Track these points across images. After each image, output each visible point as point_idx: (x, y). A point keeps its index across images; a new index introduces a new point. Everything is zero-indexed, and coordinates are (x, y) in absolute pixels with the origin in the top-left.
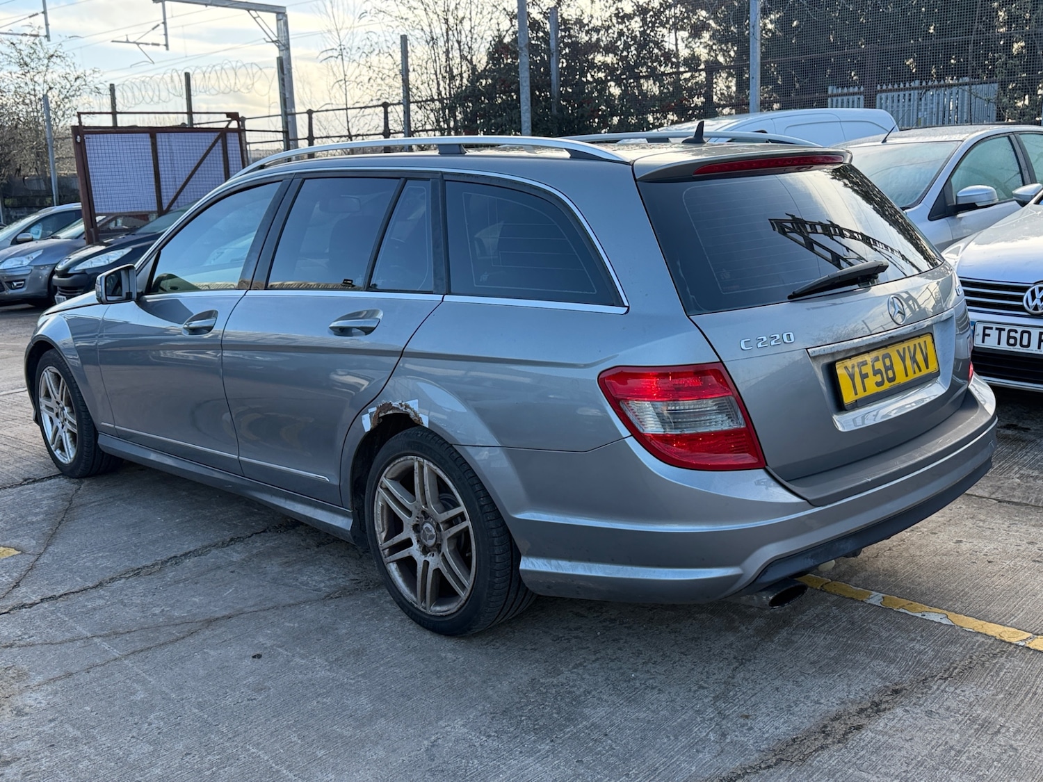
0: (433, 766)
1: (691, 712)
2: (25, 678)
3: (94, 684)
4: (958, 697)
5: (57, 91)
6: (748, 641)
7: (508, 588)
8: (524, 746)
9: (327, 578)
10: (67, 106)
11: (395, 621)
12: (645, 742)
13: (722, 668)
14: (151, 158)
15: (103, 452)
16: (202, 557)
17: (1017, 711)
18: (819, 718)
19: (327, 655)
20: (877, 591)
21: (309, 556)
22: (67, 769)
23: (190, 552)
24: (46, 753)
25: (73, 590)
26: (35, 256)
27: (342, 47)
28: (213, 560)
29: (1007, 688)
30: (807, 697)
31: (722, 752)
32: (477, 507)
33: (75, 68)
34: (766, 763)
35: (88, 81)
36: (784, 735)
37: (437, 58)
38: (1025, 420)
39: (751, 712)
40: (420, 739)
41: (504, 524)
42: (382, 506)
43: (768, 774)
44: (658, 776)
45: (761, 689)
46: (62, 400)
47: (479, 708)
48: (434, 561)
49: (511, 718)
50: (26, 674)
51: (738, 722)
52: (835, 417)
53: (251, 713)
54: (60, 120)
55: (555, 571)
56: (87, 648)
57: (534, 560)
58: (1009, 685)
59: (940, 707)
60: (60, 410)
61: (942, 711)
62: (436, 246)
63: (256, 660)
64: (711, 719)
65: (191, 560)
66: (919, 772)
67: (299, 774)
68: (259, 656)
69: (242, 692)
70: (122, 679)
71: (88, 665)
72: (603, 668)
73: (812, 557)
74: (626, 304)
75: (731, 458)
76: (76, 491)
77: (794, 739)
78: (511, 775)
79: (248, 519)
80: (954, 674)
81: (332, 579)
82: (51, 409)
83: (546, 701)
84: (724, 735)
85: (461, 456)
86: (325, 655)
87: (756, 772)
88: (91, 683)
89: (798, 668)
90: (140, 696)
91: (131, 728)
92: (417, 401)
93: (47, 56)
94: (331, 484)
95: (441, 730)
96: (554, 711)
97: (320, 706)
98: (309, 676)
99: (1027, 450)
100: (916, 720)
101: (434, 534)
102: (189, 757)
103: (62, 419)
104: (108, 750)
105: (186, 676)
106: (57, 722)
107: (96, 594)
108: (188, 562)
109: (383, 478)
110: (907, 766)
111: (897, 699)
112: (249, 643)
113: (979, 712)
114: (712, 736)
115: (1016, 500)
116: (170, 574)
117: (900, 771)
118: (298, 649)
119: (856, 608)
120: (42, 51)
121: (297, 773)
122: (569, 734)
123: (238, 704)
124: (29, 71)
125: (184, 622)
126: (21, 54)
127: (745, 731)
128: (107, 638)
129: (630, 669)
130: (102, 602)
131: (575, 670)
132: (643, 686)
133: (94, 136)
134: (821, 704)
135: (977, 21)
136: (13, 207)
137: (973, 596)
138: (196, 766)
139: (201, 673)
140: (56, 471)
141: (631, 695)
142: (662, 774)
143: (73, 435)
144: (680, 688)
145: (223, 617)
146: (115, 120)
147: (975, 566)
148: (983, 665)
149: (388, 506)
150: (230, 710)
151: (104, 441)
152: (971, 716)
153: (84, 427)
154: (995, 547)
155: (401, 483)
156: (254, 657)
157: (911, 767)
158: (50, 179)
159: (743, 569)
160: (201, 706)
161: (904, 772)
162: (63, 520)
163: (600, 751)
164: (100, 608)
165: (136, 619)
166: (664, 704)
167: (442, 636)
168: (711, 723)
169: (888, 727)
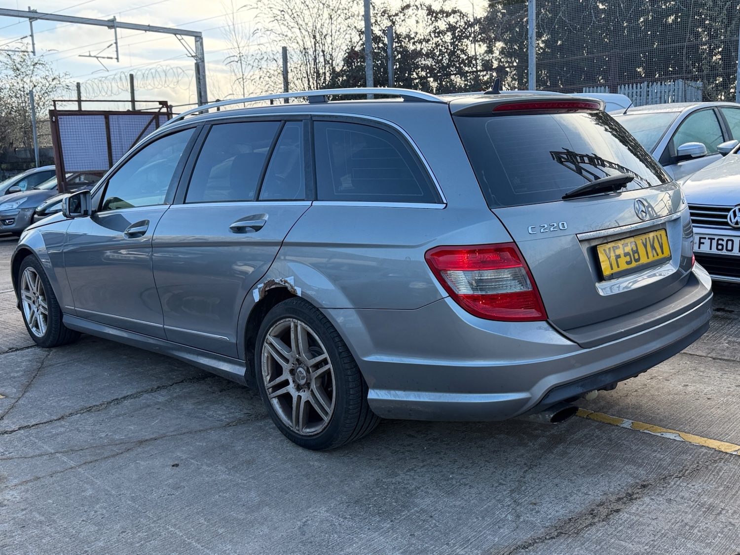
0: (304, 539)
1: (494, 501)
2: (5, 481)
3: (55, 485)
4: (690, 489)
5: (39, 88)
6: (535, 453)
7: (359, 413)
8: (371, 525)
9: (227, 412)
10: (46, 98)
11: (277, 440)
12: (460, 522)
13: (516, 471)
14: (105, 133)
15: (66, 328)
16: (136, 399)
17: (733, 499)
18: (588, 505)
19: (227, 464)
20: (628, 419)
21: (214, 397)
22: (34, 543)
23: (128, 396)
24: (18, 532)
25: (42, 422)
26: (22, 201)
27: (241, 55)
28: (145, 401)
29: (725, 483)
30: (579, 490)
31: (517, 528)
32: (337, 353)
33: (52, 72)
34: (550, 536)
35: (61, 81)
36: (563, 516)
37: (308, 63)
38: (730, 305)
39: (538, 501)
40: (295, 521)
41: (356, 366)
42: (268, 357)
43: (551, 543)
44: (470, 544)
45: (545, 485)
46: (37, 291)
47: (338, 499)
48: (305, 396)
49: (361, 506)
50: (6, 478)
51: (529, 507)
52: (597, 285)
53: (171, 504)
54: (41, 109)
55: (394, 399)
56: (51, 460)
57: (378, 391)
58: (727, 481)
59: (676, 497)
60: (36, 298)
61: (678, 499)
62: (307, 167)
63: (175, 468)
64: (509, 506)
65: (129, 401)
66: (663, 540)
67: (205, 545)
68: (177, 465)
69: (164, 490)
70: (76, 481)
71: (51, 472)
72: (429, 472)
73: (581, 386)
74: (445, 202)
75: (522, 312)
76: (46, 356)
77: (570, 519)
78: (362, 545)
79: (170, 374)
80: (686, 474)
81: (231, 413)
82: (29, 298)
83: (387, 494)
84: (518, 516)
85: (325, 317)
86: (225, 464)
87: (542, 542)
88: (53, 484)
89: (571, 471)
90: (89, 492)
91: (82, 514)
92: (293, 277)
93: (33, 64)
94: (230, 343)
95: (310, 515)
96: (393, 501)
97: (221, 498)
98: (214, 478)
99: (732, 325)
100: (659, 505)
101: (305, 375)
102: (124, 534)
103: (37, 305)
104: (65, 530)
105: (123, 479)
106: (27, 511)
107: (59, 424)
108: (126, 403)
109: (268, 336)
110: (654, 537)
111: (645, 491)
112: (170, 457)
113: (705, 500)
114: (510, 517)
115: (726, 358)
116: (113, 411)
117: (649, 540)
118: (205, 460)
119: (613, 430)
120: (29, 60)
121: (203, 544)
122: (404, 517)
123: (161, 498)
124: (20, 74)
125: (122, 442)
126: (14, 62)
127: (534, 514)
128: (66, 454)
129: (448, 472)
130: (63, 429)
131: (408, 473)
132: (458, 484)
133: (65, 116)
134: (589, 495)
135: (688, 32)
136: (7, 170)
137: (698, 422)
138: (129, 541)
139: (134, 477)
140: (32, 343)
141: (449, 489)
142: (473, 543)
143: (45, 316)
144: (486, 485)
145: (151, 439)
146: (80, 106)
147: (698, 401)
148: (707, 468)
149: (272, 356)
150: (155, 502)
151: (67, 320)
152: (700, 502)
153: (53, 309)
154: (712, 389)
155: (281, 339)
156: (173, 466)
157: (657, 537)
158: (34, 150)
159: (531, 394)
160: (133, 499)
161: (652, 541)
162: (36, 375)
163: (427, 528)
164: (62, 433)
165: (87, 441)
166: (474, 496)
167: (311, 450)
168: (508, 508)
169: (639, 510)
